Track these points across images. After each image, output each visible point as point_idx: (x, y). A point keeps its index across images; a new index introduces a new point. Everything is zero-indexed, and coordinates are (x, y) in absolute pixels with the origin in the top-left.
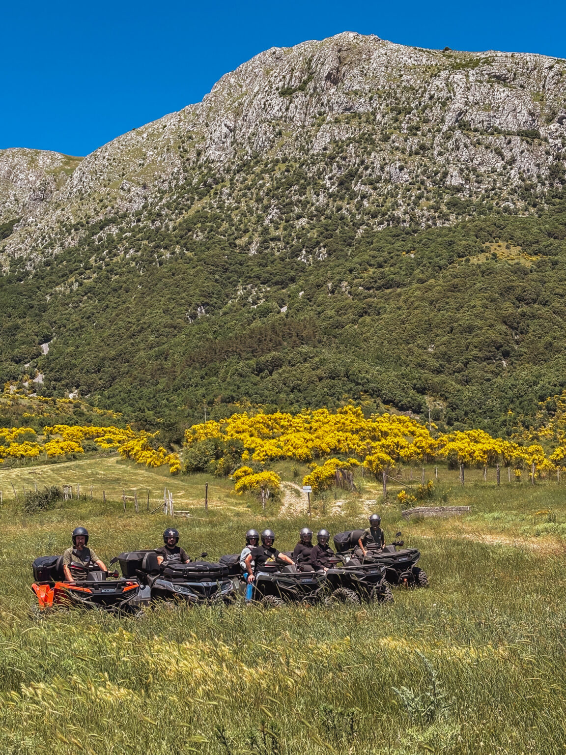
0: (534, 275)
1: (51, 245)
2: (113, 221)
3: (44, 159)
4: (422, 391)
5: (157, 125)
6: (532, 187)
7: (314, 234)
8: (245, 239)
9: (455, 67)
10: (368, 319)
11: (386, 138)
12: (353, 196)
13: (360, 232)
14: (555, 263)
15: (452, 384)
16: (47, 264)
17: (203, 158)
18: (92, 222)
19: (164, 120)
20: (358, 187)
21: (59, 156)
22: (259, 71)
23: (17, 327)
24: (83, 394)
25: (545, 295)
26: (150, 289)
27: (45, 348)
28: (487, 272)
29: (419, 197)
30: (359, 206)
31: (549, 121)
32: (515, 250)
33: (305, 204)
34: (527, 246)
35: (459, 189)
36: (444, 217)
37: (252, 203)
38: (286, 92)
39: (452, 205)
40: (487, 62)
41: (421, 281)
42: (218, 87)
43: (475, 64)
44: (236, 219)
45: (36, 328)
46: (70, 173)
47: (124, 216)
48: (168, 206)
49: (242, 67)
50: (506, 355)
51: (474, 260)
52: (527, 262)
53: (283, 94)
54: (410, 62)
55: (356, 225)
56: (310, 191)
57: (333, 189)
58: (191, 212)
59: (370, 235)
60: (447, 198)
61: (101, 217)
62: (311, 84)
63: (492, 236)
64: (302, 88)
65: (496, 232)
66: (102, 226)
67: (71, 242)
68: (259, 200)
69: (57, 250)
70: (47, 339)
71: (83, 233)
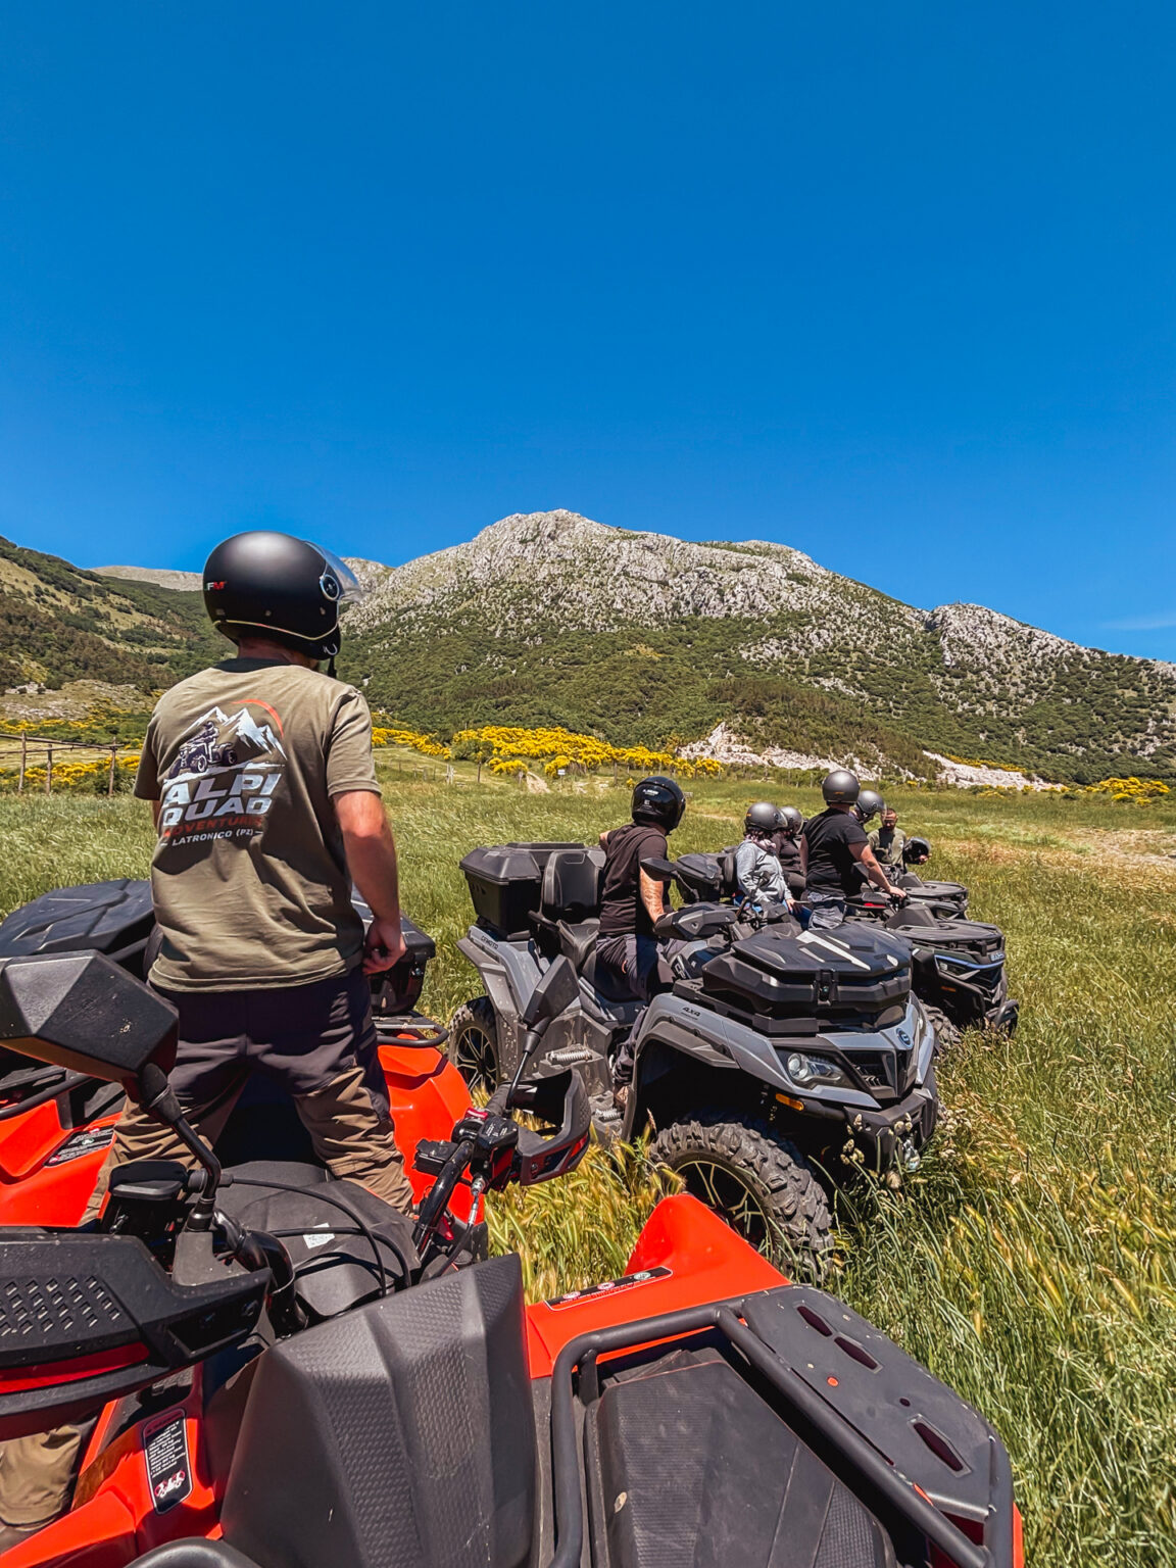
0: (659, 665)
1: (373, 620)
2: (413, 608)
3: (371, 567)
4: (592, 726)
5: (442, 553)
6: (662, 614)
7: (535, 628)
8: (494, 627)
9: (624, 538)
10: (563, 681)
11: (580, 576)
12: (559, 609)
13: (562, 630)
14: (672, 659)
15: (609, 724)
16: (370, 631)
17: (470, 576)
18: (399, 608)
19: (447, 551)
20: (562, 603)
21: (381, 566)
22: (508, 527)
23: (348, 668)
24: (388, 711)
25: (665, 677)
26: (432, 652)
27: (366, 681)
28: (633, 661)
29: (598, 613)
30: (563, 614)
31: (675, 576)
32: (650, 650)
33: (530, 610)
34: (656, 648)
35: (621, 611)
36: (611, 626)
37: (499, 607)
38: (523, 542)
39: (614, 619)
40: (643, 537)
41: (596, 662)
42: (482, 533)
43: (635, 537)
44: (488, 615)
45: (360, 669)
46: (387, 577)
47: (420, 606)
48: (447, 602)
49: (497, 524)
50: (640, 709)
51: (626, 653)
52: (656, 658)
53: (522, 542)
54: (598, 532)
55: (560, 626)
56: (534, 602)
57: (548, 603)
58: (462, 608)
59: (567, 632)
60: (613, 615)
61: (405, 606)
62: (538, 539)
63: (638, 641)
64: (533, 540)
65: (639, 638)
66: (406, 611)
67: (386, 619)
68: (503, 605)
69: (377, 623)
70: (367, 676)
71: (393, 614)
